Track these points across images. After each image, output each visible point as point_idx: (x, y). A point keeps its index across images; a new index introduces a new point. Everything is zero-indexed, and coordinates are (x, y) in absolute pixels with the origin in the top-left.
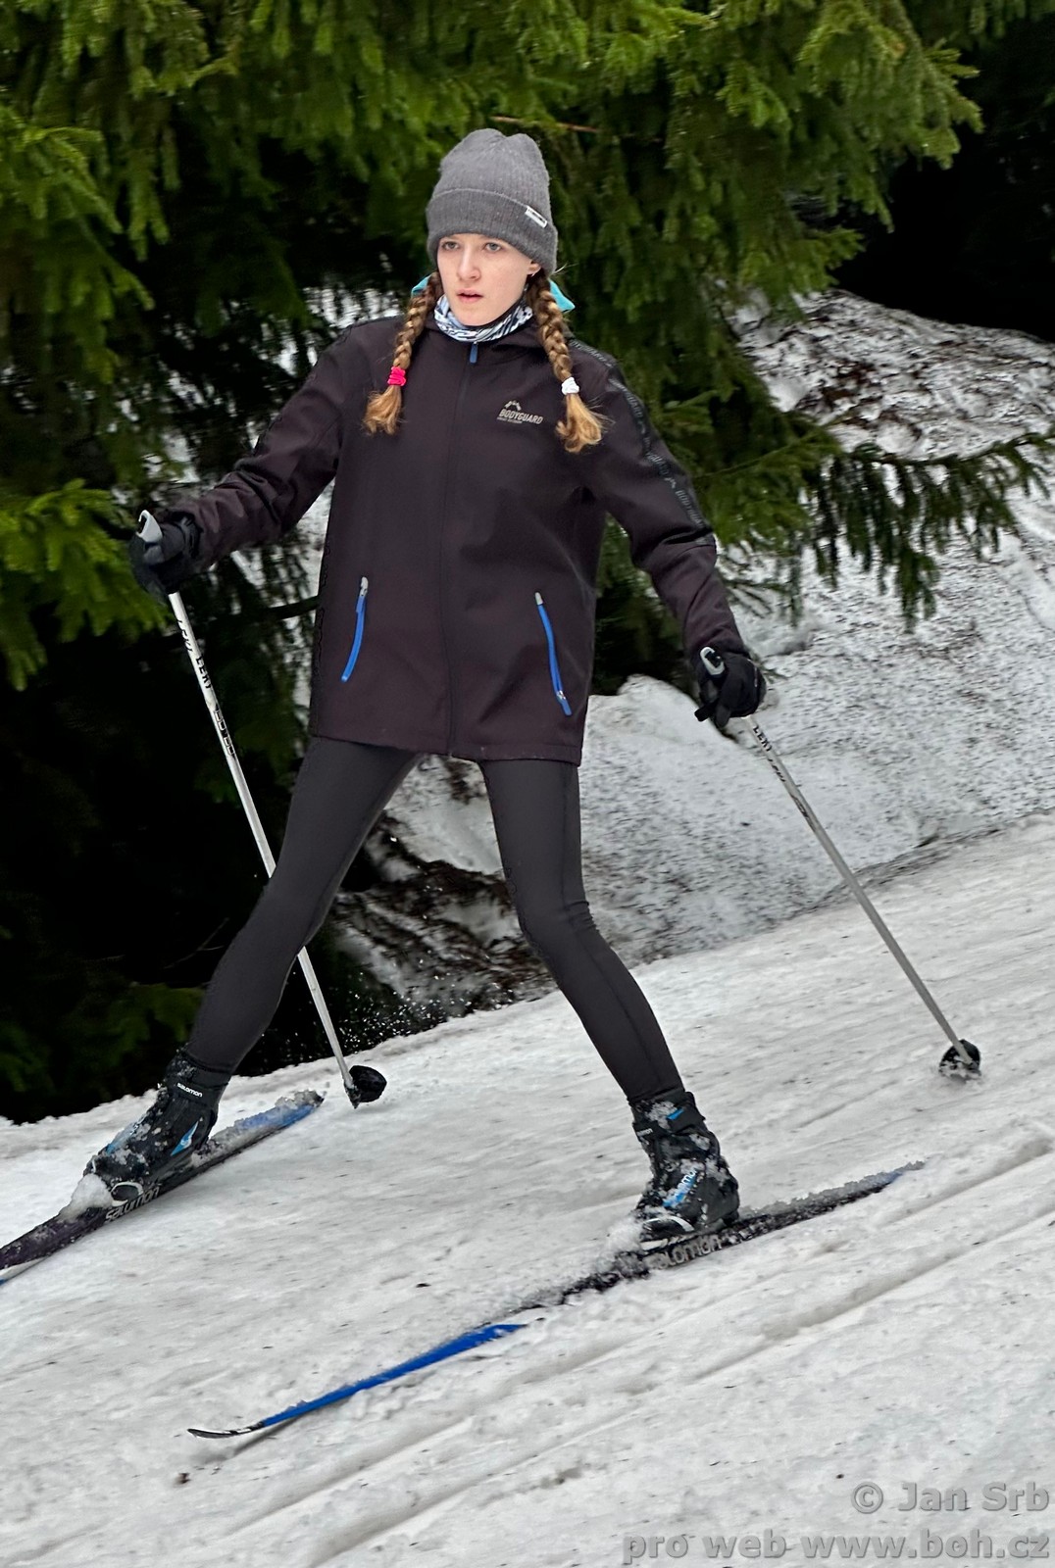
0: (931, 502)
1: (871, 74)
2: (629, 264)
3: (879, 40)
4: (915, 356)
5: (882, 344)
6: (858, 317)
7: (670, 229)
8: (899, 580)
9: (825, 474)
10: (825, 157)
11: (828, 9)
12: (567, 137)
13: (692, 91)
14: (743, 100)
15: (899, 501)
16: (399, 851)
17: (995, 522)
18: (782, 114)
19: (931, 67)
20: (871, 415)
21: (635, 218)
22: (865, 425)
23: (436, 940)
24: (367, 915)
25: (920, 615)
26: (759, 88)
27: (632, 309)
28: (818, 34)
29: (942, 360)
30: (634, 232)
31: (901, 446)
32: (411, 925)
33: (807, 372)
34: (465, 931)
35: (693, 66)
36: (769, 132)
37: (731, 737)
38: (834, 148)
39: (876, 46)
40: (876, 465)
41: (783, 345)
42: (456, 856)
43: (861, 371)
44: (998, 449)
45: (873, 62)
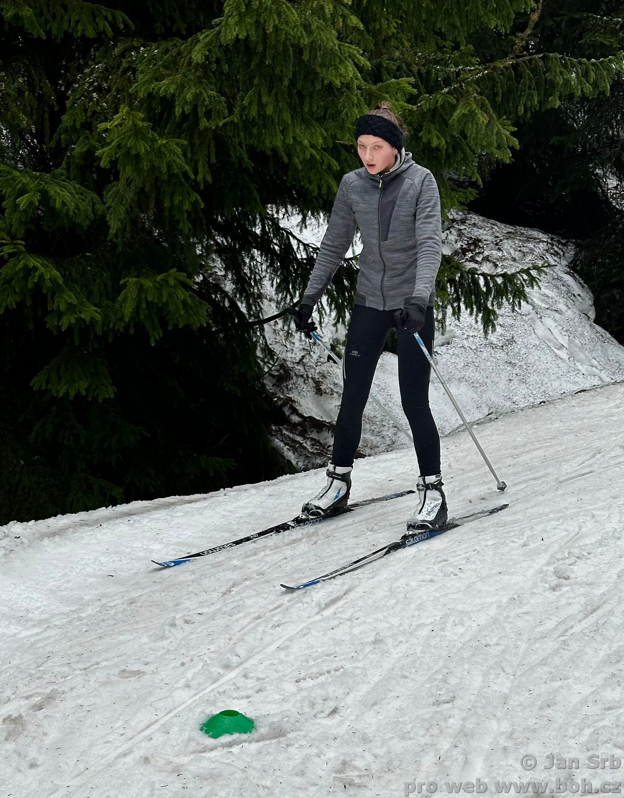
0: (496, 290)
1: (476, 129)
3: (479, 115)
4: (497, 237)
5: (485, 232)
6: (476, 222)
8: (483, 318)
9: (457, 279)
10: (459, 158)
11: (461, 104)
14: (429, 137)
15: (484, 289)
16: (295, 411)
17: (520, 299)
18: (444, 142)
19: (500, 126)
20: (479, 259)
22: (477, 262)
23: (308, 444)
24: (282, 435)
25: (490, 332)
26: (435, 132)
28: (457, 114)
29: (507, 239)
31: (490, 270)
32: (299, 439)
33: (456, 242)
34: (319, 442)
36: (438, 149)
38: (462, 156)
39: (478, 118)
40: (476, 276)
41: (448, 232)
42: (316, 414)
43: (476, 242)
44: (522, 271)
45: (477, 124)
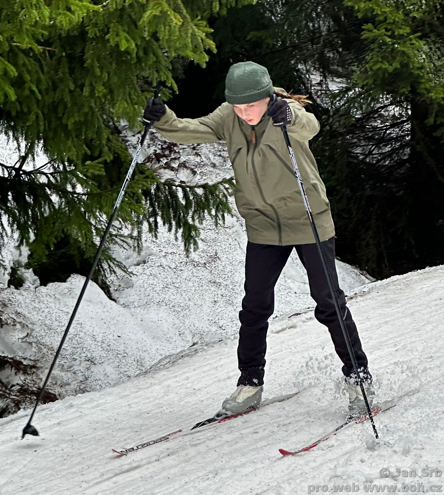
0: (197, 203)
1: (169, 31)
2: (69, 105)
3: (172, 17)
7: (86, 91)
8: (183, 236)
9: (153, 191)
10: (150, 62)
11: (151, 4)
12: (44, 52)
13: (95, 35)
14: (117, 39)
15: (184, 203)
17: (223, 212)
18: (134, 45)
19: (194, 27)
20: (175, 165)
21: (72, 86)
22: (172, 169)
25: (192, 250)
26: (123, 35)
27: (70, 123)
28: (147, 15)
30: (71, 92)
31: (187, 178)
35: (96, 25)
36: (127, 52)
37: (114, 300)
38: (155, 59)
39: (171, 19)
40: (174, 187)
43: (171, 147)
44: (225, 181)
45: (170, 26)
